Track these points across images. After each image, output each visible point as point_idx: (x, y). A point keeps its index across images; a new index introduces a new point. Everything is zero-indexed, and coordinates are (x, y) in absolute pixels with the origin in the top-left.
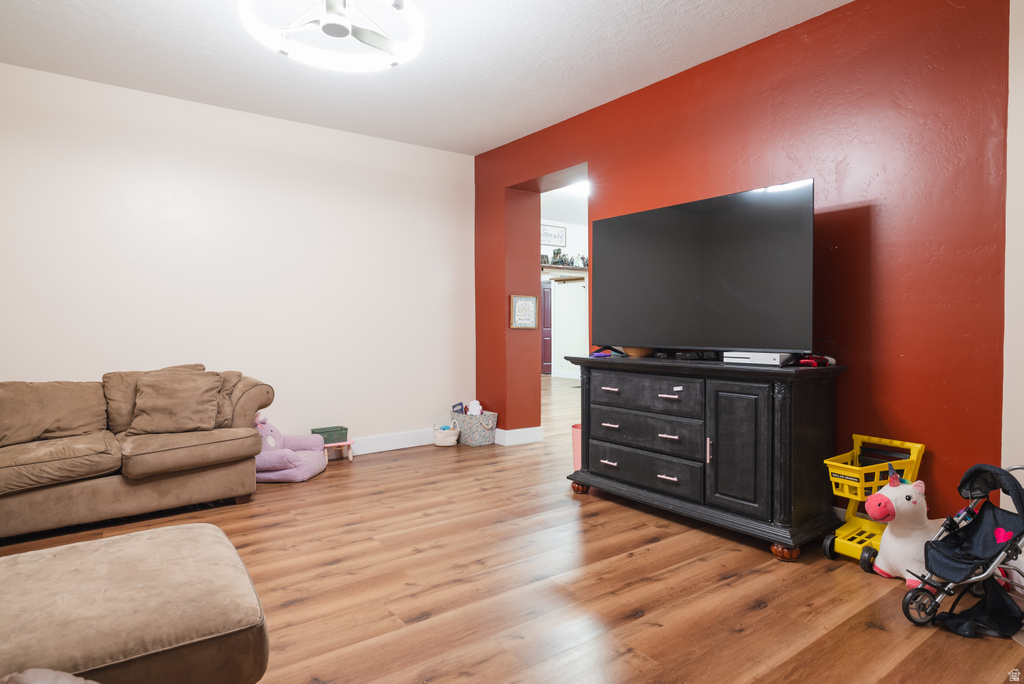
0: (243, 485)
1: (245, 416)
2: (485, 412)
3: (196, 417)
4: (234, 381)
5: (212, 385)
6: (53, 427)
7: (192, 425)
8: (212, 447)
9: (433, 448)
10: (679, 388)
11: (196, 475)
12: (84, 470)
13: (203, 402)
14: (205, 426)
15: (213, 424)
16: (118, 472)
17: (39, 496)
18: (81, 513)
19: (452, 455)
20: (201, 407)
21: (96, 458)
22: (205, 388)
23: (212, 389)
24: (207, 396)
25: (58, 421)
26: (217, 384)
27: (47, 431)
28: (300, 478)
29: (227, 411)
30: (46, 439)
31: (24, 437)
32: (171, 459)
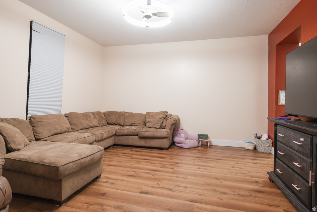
0: (164, 145)
1: (168, 126)
2: (269, 139)
3: (156, 125)
4: (169, 116)
5: (162, 117)
6: (133, 123)
7: (155, 127)
8: (156, 133)
9: (244, 149)
10: (302, 139)
11: (153, 139)
12: (131, 133)
13: (159, 121)
14: (157, 127)
15: (159, 127)
16: (138, 135)
17: (124, 137)
18: (130, 143)
19: (251, 154)
20: (158, 122)
21: (133, 131)
22: (160, 118)
23: (162, 118)
24: (160, 120)
25: (135, 122)
26: (164, 117)
27: (132, 124)
28: (185, 147)
29: (164, 125)
30: (132, 125)
31: (128, 124)
32: (147, 134)
